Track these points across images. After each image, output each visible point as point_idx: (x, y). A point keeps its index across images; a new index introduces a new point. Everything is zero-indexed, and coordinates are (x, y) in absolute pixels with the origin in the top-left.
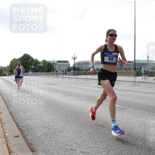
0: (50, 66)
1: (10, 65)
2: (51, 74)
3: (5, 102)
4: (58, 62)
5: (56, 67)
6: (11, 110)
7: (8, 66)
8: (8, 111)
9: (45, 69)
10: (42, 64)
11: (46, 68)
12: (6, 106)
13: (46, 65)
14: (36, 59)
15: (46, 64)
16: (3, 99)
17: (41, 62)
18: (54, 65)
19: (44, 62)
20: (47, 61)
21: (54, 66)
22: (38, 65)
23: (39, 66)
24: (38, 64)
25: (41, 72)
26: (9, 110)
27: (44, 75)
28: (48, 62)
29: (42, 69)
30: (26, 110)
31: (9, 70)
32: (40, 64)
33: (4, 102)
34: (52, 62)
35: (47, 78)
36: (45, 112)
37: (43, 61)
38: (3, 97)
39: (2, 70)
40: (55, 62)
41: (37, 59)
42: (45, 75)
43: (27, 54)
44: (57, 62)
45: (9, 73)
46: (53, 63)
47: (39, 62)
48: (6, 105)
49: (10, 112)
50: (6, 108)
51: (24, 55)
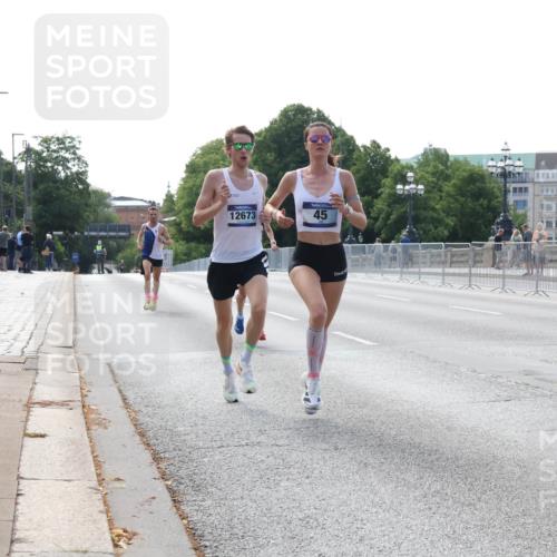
0: (481, 194)
1: (183, 188)
2: (487, 256)
3: (157, 459)
4: (538, 167)
5: (525, 203)
6: (195, 517)
7: (169, 198)
8: (177, 524)
9: (437, 222)
10: (417, 182)
11: (448, 212)
12: (160, 486)
13: (448, 187)
14: (376, 145)
15: (447, 178)
16: (142, 435)
17: (411, 168)
18: (506, 192)
19: (436, 162)
20: (457, 160)
21: (511, 198)
22: (385, 191)
23: (398, 200)
24: (387, 181)
25: (412, 238)
26: (183, 517)
27: (432, 264)
28: (460, 163)
29: (417, 221)
30: (305, 521)
31: (177, 224)
32: (404, 181)
33: (147, 456)
34: (494, 167)
35: (457, 287)
36: (448, 543)
37: (425, 154)
38: (142, 419)
39: (126, 228)
40: (518, 166)
41: (383, 147)
42: (443, 263)
43: (306, 105)
44: (532, 164)
45: (182, 247)
46: (505, 175)
47: (394, 169)
48: (164, 477)
49: (192, 532)
50: (166, 496)
51: (285, 113)
